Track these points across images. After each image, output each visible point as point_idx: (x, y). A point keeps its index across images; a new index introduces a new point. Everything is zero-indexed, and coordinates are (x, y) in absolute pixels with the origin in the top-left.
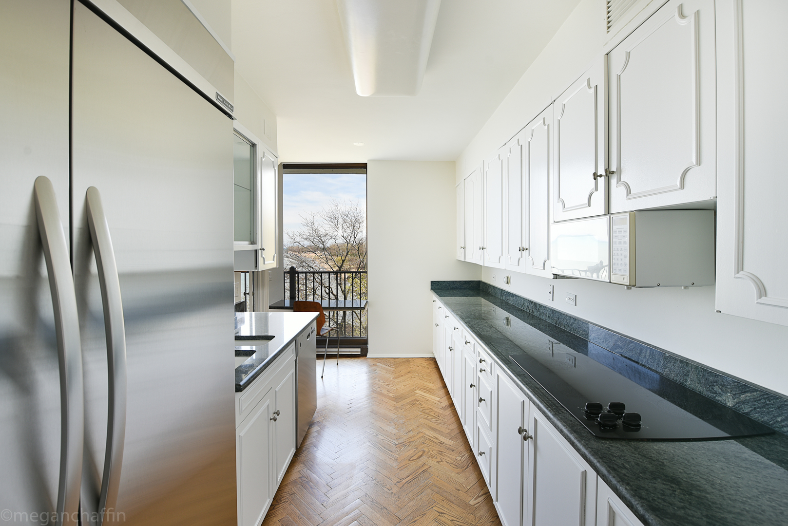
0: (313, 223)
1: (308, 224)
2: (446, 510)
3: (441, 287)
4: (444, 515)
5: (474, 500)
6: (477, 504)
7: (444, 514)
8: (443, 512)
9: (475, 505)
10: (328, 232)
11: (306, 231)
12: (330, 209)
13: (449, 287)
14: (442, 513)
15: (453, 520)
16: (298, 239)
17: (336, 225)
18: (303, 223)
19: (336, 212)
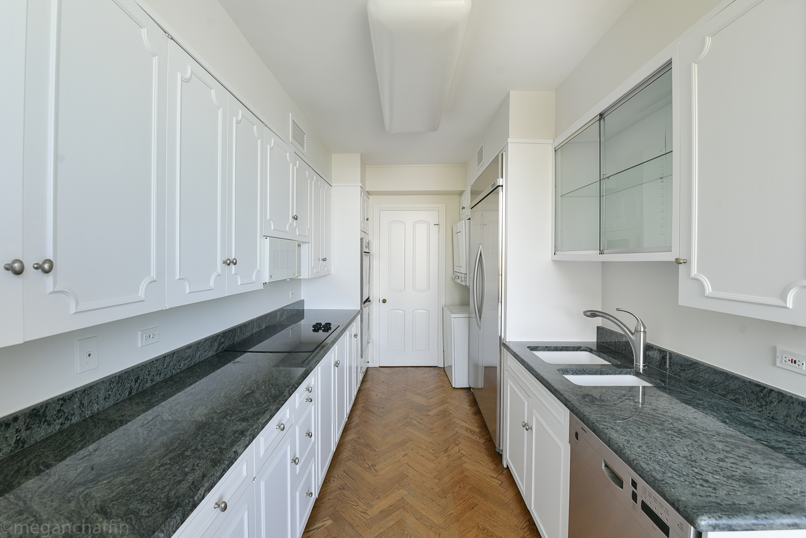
2: (359, 515)
4: (362, 510)
5: (326, 524)
6: (325, 521)
7: (361, 512)
8: (362, 514)
9: (328, 520)
14: (363, 512)
15: (356, 506)
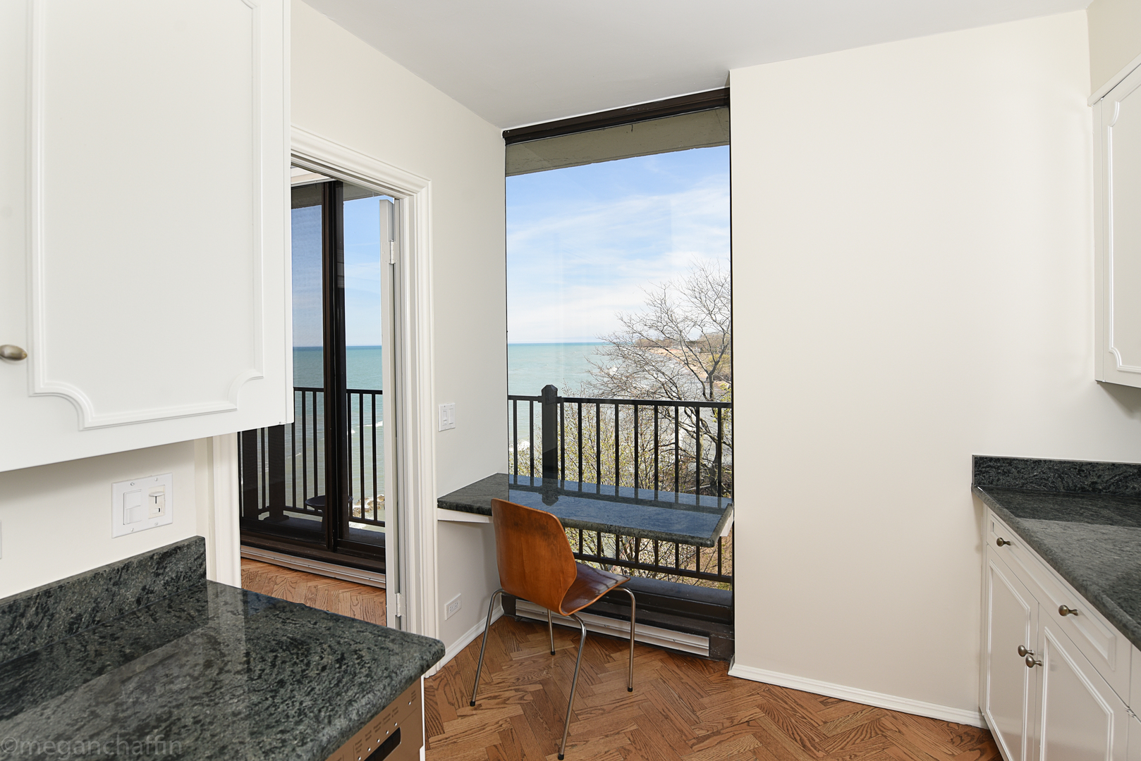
0: (663, 301)
1: (655, 303)
3: (1019, 482)
10: (689, 314)
11: (652, 315)
12: (693, 276)
13: (1059, 485)
16: (639, 327)
17: (704, 302)
18: (647, 301)
19: (702, 280)
